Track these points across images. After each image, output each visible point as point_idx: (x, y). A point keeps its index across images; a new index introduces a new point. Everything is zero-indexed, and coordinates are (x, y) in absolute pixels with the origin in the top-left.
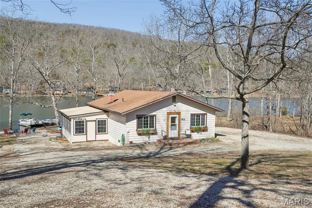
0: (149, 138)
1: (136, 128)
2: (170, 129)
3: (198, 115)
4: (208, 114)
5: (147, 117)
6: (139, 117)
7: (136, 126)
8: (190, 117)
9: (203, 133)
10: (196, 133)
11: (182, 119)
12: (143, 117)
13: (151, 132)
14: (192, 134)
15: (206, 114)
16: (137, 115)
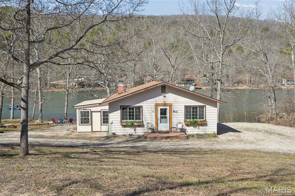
0: (135, 130)
1: (120, 119)
2: (159, 121)
3: (195, 108)
4: (207, 106)
5: (133, 108)
6: (123, 108)
7: (120, 117)
8: (184, 109)
9: (201, 127)
10: (192, 128)
11: (174, 111)
12: (127, 108)
13: (136, 124)
14: (187, 128)
15: (205, 106)
16: (121, 106)
